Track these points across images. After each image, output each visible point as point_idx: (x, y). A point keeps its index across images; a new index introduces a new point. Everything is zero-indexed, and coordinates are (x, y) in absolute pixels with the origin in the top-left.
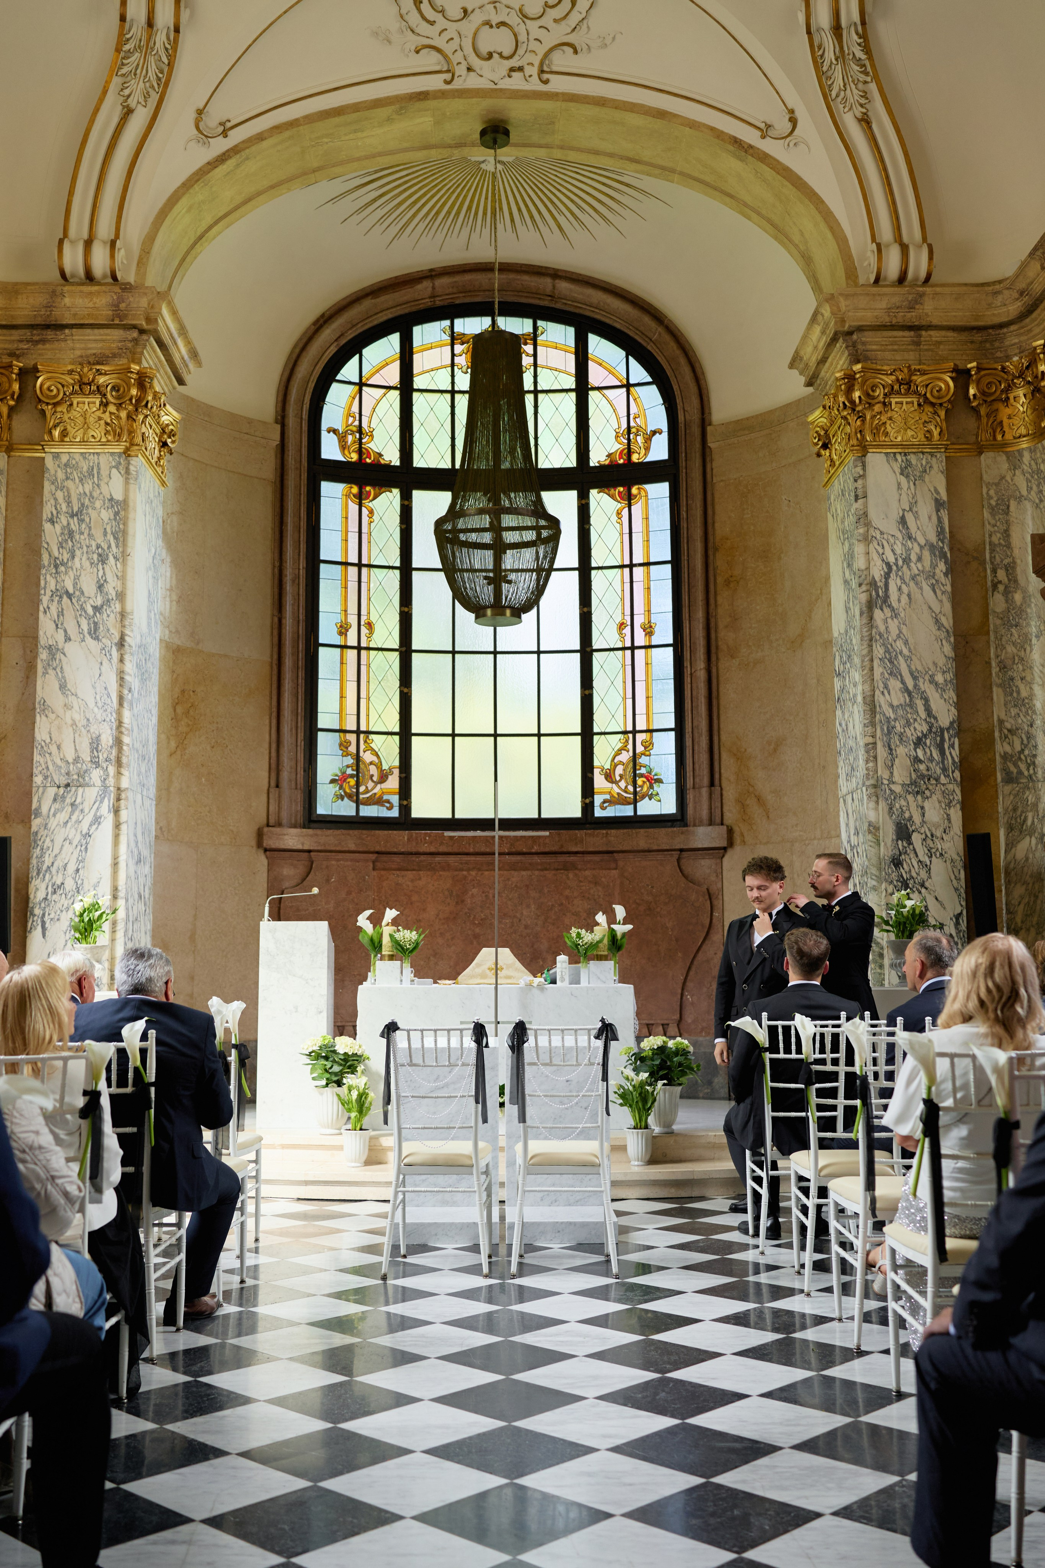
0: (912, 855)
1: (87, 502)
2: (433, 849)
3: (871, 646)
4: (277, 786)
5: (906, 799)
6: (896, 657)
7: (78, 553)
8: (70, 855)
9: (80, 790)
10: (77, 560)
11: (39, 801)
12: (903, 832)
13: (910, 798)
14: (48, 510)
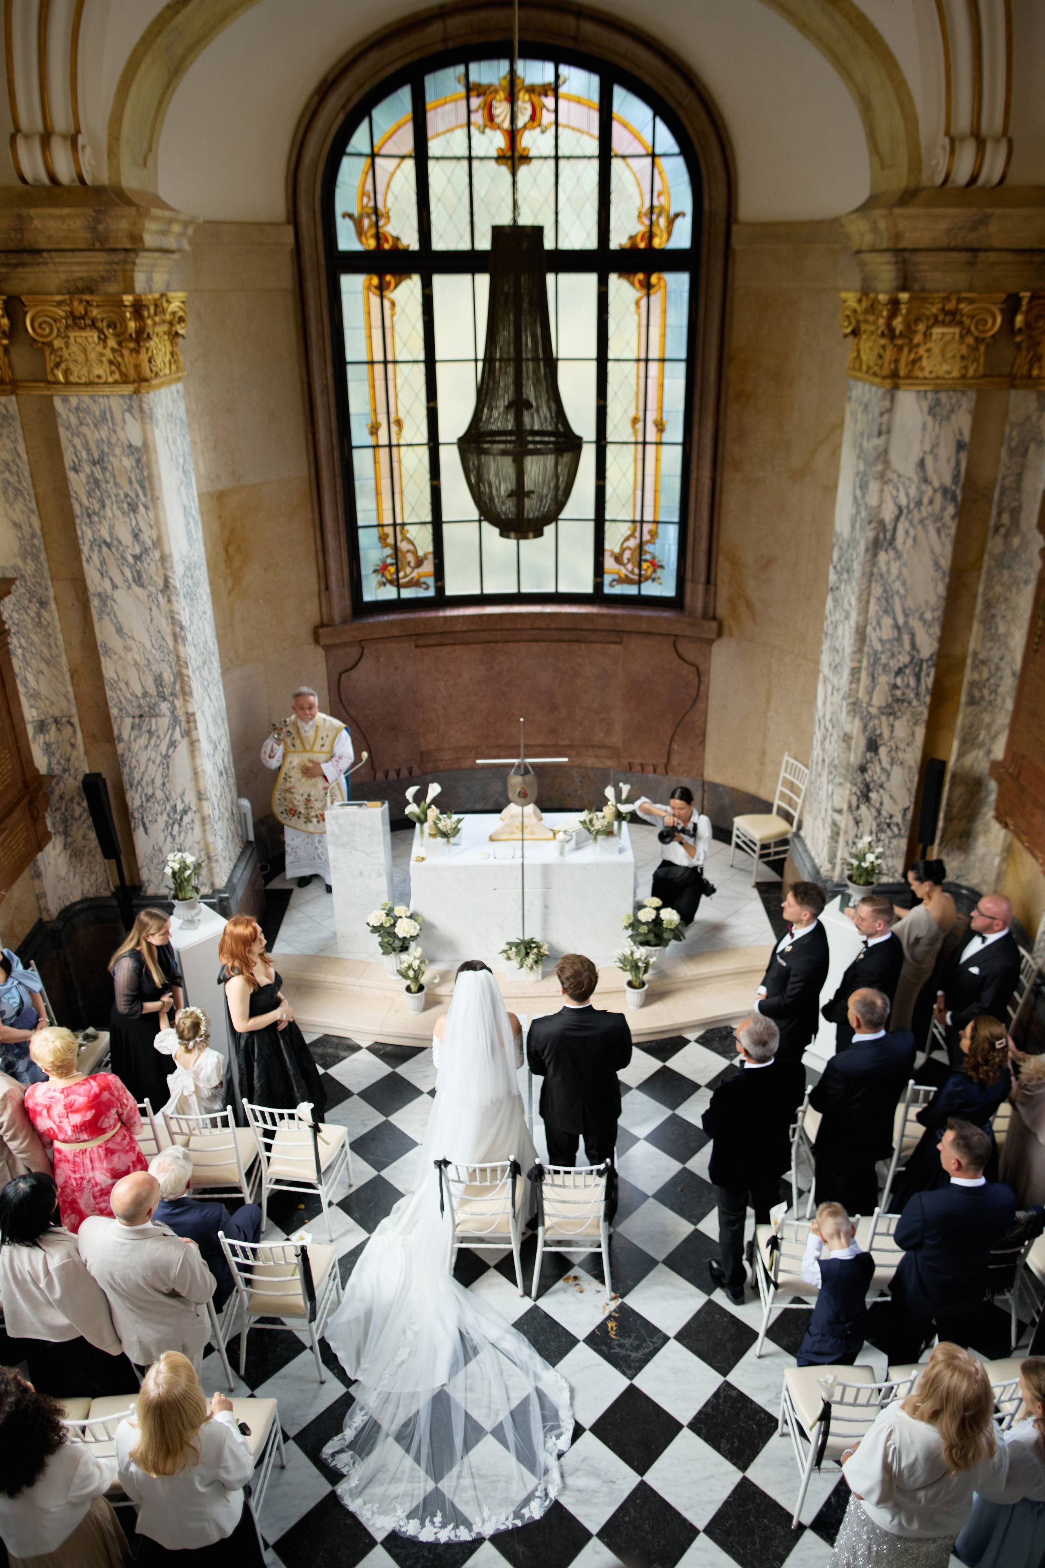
0: (877, 764)
1: (106, 449)
2: (465, 628)
3: (870, 581)
4: (327, 588)
5: (879, 719)
6: (892, 596)
7: (108, 502)
8: (155, 772)
9: (153, 720)
10: (108, 509)
11: (119, 729)
12: (873, 746)
13: (884, 718)
14: (69, 458)
